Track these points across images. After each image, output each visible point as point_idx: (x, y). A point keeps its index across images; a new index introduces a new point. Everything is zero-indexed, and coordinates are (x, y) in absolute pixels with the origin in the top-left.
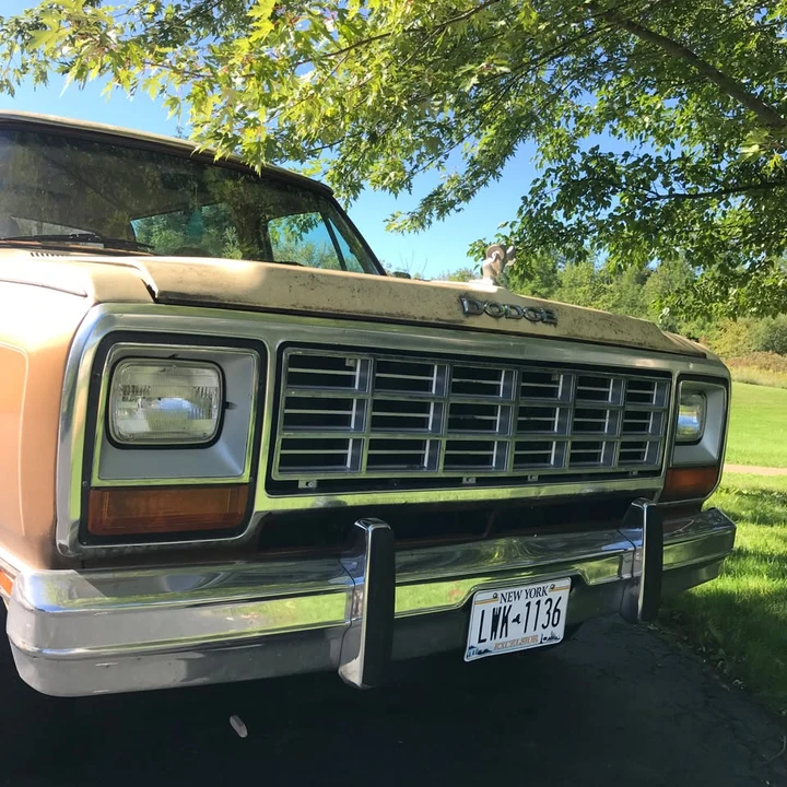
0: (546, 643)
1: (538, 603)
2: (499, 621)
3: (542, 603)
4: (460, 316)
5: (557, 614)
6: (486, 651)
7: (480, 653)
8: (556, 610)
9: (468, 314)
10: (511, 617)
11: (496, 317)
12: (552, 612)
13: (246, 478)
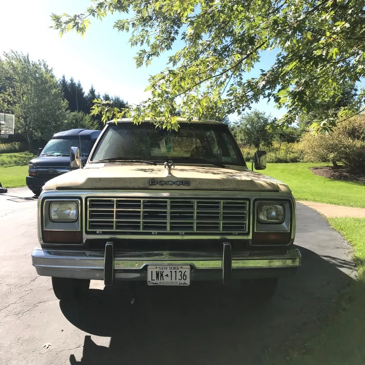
0: (182, 285)
1: (176, 272)
2: (159, 275)
3: (177, 272)
4: (148, 186)
5: (185, 276)
6: (156, 283)
7: (154, 283)
8: (184, 275)
9: (150, 185)
10: (164, 274)
11: (162, 185)
12: (182, 275)
13: (79, 230)
